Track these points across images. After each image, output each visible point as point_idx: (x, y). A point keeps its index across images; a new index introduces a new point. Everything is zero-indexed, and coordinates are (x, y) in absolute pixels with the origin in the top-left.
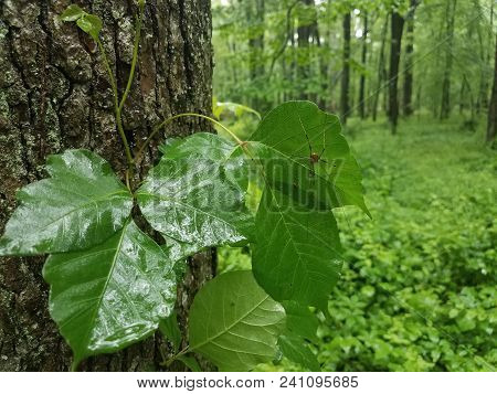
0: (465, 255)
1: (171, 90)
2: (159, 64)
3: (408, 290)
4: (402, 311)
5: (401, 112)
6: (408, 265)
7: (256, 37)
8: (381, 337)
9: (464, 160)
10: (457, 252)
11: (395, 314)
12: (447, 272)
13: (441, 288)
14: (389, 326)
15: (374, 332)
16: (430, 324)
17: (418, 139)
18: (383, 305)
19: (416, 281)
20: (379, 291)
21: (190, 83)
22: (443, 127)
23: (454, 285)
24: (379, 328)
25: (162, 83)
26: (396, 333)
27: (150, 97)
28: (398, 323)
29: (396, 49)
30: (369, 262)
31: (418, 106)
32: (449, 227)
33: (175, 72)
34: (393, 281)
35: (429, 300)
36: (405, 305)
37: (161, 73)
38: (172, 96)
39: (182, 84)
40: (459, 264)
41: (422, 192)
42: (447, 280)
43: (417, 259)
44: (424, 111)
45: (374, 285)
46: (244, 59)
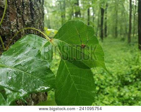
0: (124, 76)
1: (24, 20)
2: (18, 9)
3: (109, 87)
4: (107, 94)
5: (104, 36)
6: (108, 80)
7: (63, 15)
8: (101, 102)
9: (122, 49)
10: (122, 76)
11: (105, 95)
12: (120, 81)
13: (118, 86)
14: (104, 99)
15: (100, 101)
16: (115, 97)
17: (109, 43)
18: (102, 92)
19: (111, 85)
20: (101, 88)
21: (32, 18)
22: (115, 40)
23: (122, 85)
24: (101, 99)
25: (20, 17)
26: (106, 100)
27: (14, 22)
28: (106, 97)
29: (102, 18)
30: (97, 79)
31: (109, 34)
32: (119, 68)
33: (26, 13)
34: (104, 85)
35: (115, 90)
36: (108, 92)
37: (19, 13)
38: (24, 23)
39: (29, 18)
40: (123, 79)
41: (111, 58)
42: (120, 84)
43: (111, 78)
44: (110, 36)
45: (99, 86)
46: (60, 21)
